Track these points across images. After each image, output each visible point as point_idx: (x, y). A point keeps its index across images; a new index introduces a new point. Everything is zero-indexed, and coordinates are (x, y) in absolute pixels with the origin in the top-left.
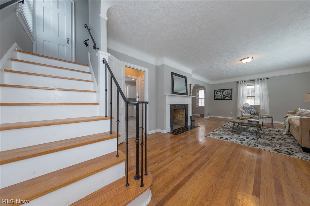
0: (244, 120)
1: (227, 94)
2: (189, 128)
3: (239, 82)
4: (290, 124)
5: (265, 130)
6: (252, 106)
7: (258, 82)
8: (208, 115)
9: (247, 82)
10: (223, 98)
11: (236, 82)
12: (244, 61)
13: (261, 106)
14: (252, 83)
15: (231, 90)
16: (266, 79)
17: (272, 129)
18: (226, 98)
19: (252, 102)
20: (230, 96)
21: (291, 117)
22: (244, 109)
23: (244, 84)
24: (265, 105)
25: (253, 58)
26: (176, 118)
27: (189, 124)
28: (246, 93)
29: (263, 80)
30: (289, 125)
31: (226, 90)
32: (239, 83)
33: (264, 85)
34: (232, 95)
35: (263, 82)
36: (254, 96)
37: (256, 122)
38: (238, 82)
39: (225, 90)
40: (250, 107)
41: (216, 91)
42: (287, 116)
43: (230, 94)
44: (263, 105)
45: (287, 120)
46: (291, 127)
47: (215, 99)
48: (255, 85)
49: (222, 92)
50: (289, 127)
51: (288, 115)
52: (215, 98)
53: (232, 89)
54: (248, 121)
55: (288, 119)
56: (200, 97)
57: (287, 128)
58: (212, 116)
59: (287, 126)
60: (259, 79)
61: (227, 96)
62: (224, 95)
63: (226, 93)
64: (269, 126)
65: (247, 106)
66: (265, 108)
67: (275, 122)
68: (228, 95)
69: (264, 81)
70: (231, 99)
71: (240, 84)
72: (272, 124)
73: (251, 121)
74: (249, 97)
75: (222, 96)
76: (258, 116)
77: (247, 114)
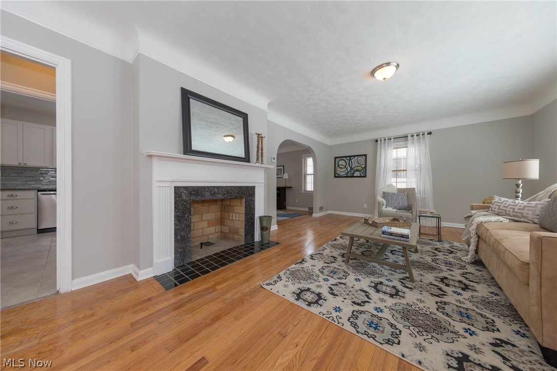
0: (377, 227)
1: (357, 165)
2: (256, 247)
3: (379, 140)
4: (479, 237)
5: (424, 249)
6: (400, 190)
7: (413, 139)
8: (321, 209)
9: (392, 139)
10: (349, 175)
11: (373, 140)
12: (379, 75)
13: (419, 191)
14: (402, 143)
15: (364, 157)
16: (428, 134)
17: (438, 245)
18: (355, 175)
19: (401, 183)
20: (363, 169)
21: (481, 219)
22: (384, 198)
23: (388, 146)
24: (425, 189)
25: (398, 66)
26: (227, 222)
27: (257, 238)
28: (391, 165)
29: (421, 135)
30: (477, 239)
31: (356, 158)
32: (379, 142)
33: (423, 146)
34: (365, 167)
35: (422, 140)
36: (406, 170)
37: (402, 236)
38: (377, 141)
39: (354, 156)
40: (396, 192)
41: (337, 159)
42: (469, 214)
43: (363, 166)
44: (421, 189)
45: (474, 227)
46: (483, 246)
47: (337, 176)
48: (407, 147)
49: (347, 162)
50: (478, 244)
51: (473, 212)
52: (335, 175)
53: (365, 155)
54: (383, 233)
55: (476, 224)
56: (308, 173)
57: (472, 248)
58: (330, 212)
59: (473, 241)
60: (415, 135)
61: (357, 171)
62: (351, 168)
63: (354, 163)
64: (433, 235)
65: (391, 191)
66: (425, 195)
67: (444, 224)
68: (358, 168)
69: (424, 138)
70: (365, 177)
71: (381, 144)
72: (439, 228)
73: (391, 234)
74: (397, 172)
75: (349, 169)
76: (412, 213)
77: (390, 209)
